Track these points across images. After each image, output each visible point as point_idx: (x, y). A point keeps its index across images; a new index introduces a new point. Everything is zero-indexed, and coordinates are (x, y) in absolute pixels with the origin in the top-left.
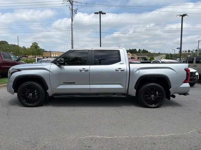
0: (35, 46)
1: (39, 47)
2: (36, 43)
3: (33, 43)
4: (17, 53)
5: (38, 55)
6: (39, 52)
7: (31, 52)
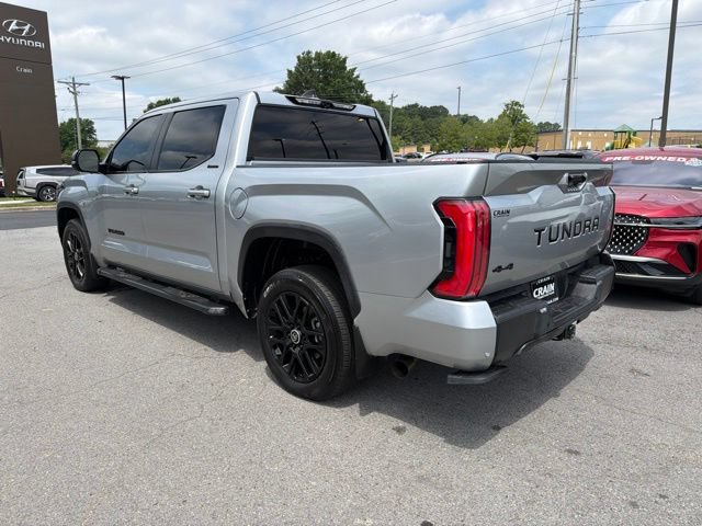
0: (514, 114)
1: (524, 117)
2: (517, 104)
3: (507, 105)
4: (451, 142)
5: (518, 146)
6: (523, 135)
7: (495, 137)
